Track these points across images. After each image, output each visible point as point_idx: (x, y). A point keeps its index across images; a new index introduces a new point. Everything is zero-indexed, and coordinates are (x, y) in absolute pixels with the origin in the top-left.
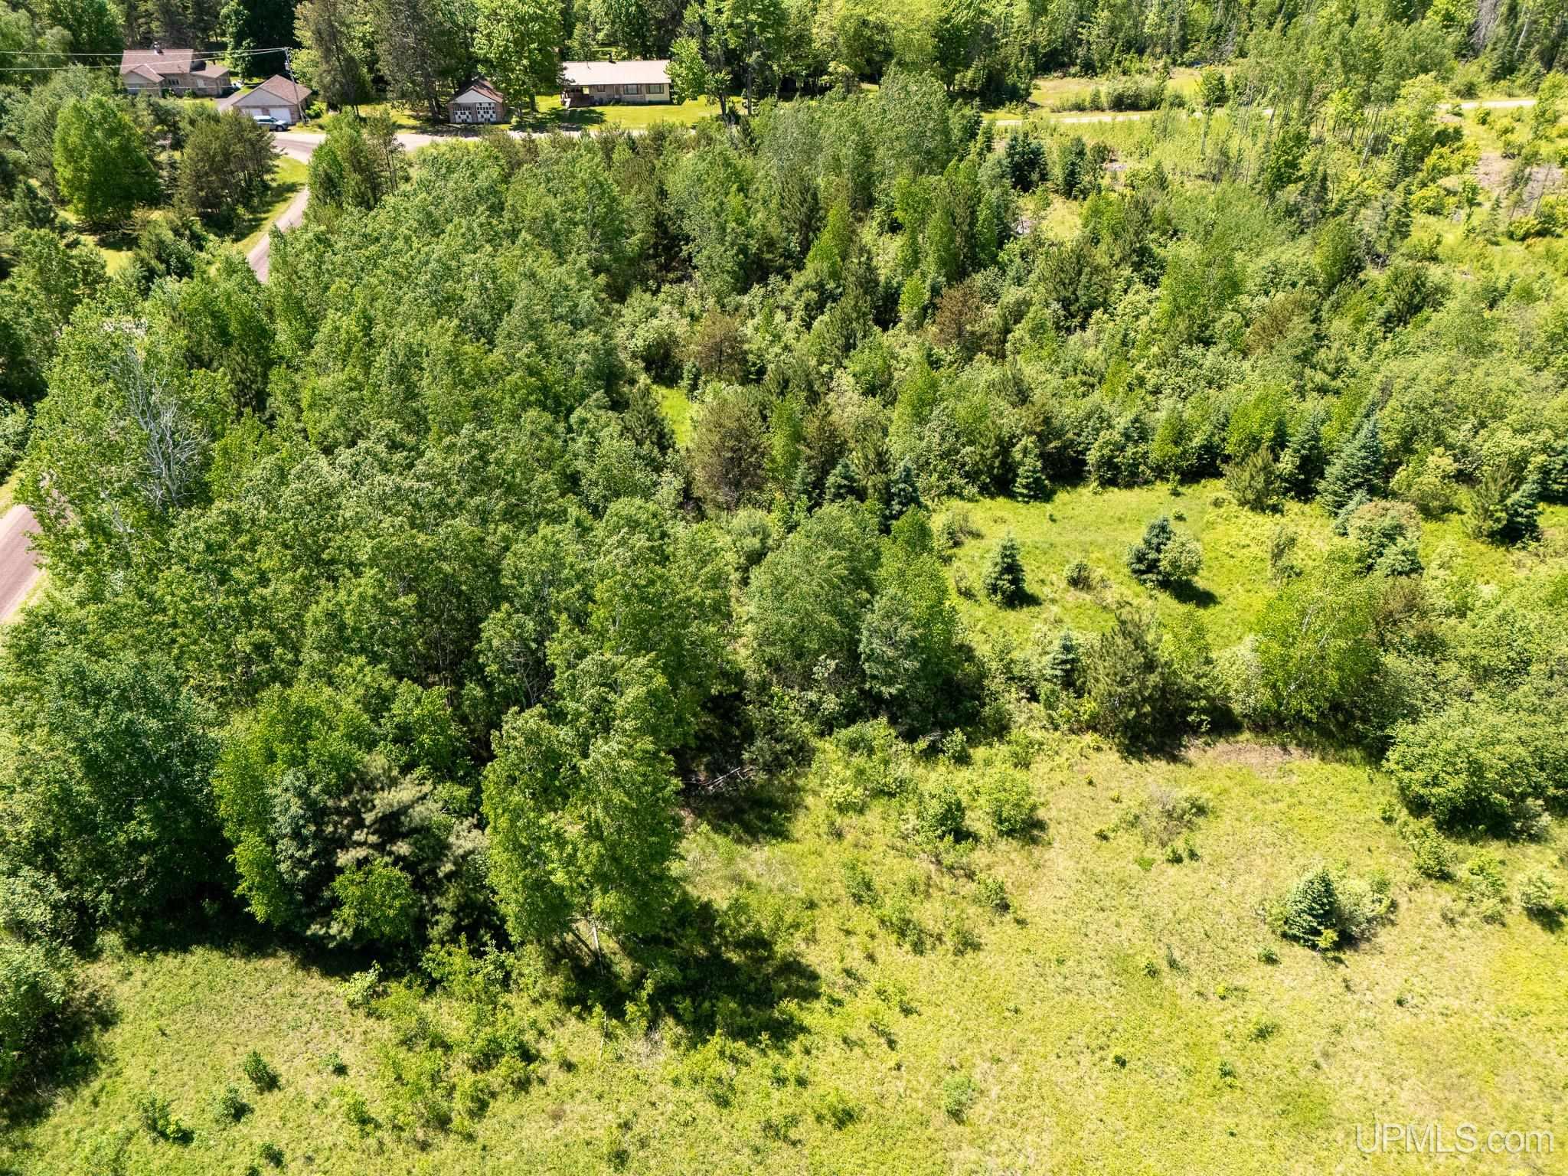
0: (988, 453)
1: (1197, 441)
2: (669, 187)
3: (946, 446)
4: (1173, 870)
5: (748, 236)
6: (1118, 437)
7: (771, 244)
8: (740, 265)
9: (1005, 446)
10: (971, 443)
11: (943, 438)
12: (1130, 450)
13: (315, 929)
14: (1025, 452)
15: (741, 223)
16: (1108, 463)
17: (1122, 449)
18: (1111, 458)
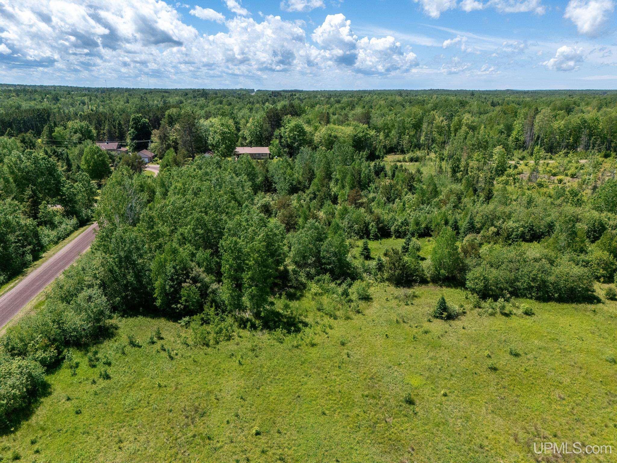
0: (362, 227)
1: (423, 226)
2: (269, 169)
3: (349, 225)
4: (406, 307)
5: (293, 180)
6: (400, 224)
7: (300, 183)
8: (290, 188)
9: (367, 225)
10: (357, 224)
11: (349, 223)
12: (404, 228)
13: (173, 306)
14: (372, 226)
15: (290, 176)
16: (397, 231)
17: (401, 227)
18: (398, 229)
